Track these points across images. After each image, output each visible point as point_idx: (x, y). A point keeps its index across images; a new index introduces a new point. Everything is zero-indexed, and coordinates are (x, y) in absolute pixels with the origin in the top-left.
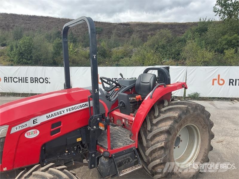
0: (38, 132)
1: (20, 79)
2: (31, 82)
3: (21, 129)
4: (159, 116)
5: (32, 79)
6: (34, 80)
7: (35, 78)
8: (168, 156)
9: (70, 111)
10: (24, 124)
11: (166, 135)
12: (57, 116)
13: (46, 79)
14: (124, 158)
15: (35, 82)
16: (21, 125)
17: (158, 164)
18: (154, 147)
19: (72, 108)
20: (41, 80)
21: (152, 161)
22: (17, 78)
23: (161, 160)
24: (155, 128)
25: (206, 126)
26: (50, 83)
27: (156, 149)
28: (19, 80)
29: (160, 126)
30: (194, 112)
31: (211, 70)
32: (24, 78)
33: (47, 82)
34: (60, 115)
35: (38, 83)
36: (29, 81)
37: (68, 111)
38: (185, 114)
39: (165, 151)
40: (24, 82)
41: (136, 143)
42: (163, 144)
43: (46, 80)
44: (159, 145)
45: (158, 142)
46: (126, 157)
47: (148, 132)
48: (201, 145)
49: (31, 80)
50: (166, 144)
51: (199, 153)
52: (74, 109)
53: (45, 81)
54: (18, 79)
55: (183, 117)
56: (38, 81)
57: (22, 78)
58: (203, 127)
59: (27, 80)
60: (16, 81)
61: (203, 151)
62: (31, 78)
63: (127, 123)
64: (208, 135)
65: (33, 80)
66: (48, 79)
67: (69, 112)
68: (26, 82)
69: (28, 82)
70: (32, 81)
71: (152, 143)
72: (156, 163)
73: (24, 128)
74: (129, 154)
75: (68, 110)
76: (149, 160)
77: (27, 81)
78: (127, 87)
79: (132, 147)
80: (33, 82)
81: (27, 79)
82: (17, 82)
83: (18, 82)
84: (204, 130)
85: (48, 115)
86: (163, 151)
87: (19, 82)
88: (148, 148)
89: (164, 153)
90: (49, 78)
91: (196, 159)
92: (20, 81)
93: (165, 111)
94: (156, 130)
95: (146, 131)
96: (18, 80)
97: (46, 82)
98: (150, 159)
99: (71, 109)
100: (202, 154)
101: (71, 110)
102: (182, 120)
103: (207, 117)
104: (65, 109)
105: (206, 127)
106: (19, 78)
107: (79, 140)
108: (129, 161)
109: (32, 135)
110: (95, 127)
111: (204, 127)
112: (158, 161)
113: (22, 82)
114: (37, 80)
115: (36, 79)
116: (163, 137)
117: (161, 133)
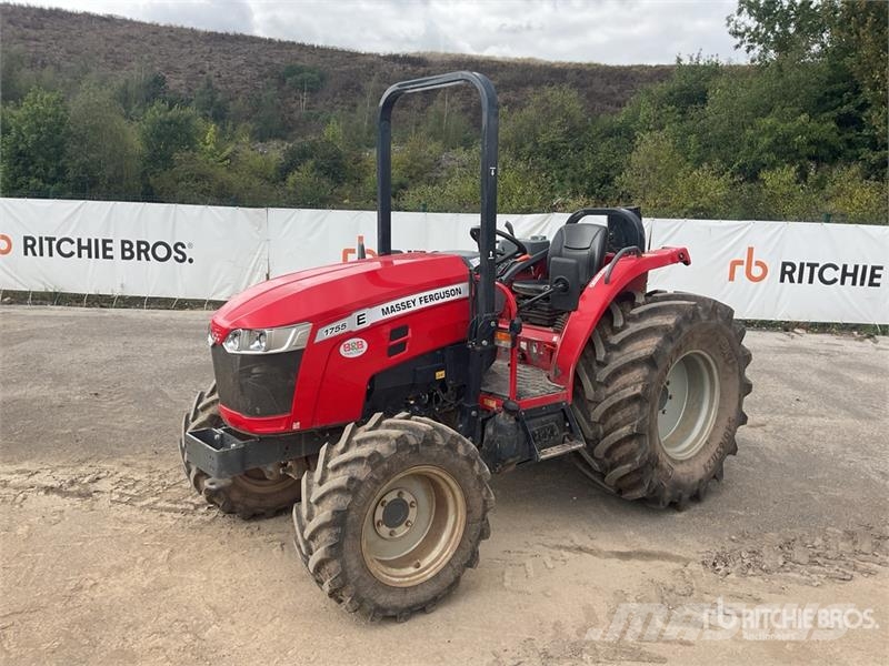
0: (365, 345)
1: (84, 243)
2: (124, 257)
3: (335, 334)
4: (624, 327)
5: (127, 246)
6: (135, 249)
7: (139, 243)
8: (648, 420)
9: (426, 302)
10: (340, 323)
11: (645, 369)
12: (402, 312)
13: (180, 248)
14: (543, 423)
15: (139, 258)
16: (334, 325)
17: (626, 437)
18: (616, 399)
19: (431, 298)
20: (161, 252)
21: (606, 434)
22: (72, 242)
23: (633, 426)
24: (616, 354)
25: (735, 359)
26: (191, 261)
27: (620, 403)
28: (80, 248)
29: (628, 349)
30: (709, 319)
31: (733, 230)
32: (96, 241)
33: (180, 257)
34: (408, 310)
35: (148, 259)
36: (116, 251)
37: (423, 303)
38: (691, 323)
39: (641, 406)
40: (97, 256)
41: (570, 391)
42: (639, 390)
43: (178, 253)
44: (630, 392)
45: (625, 386)
46: (548, 422)
47: (595, 367)
48: (720, 408)
49: (123, 250)
50: (645, 389)
51: (714, 429)
52: (434, 298)
53: (174, 253)
54: (76, 245)
55: (686, 329)
56: (150, 253)
57: (89, 241)
58: (726, 362)
59: (111, 249)
60: (66, 252)
61: (724, 422)
62: (123, 242)
63: (535, 351)
64: (737, 382)
65: (130, 250)
66: (184, 247)
67: (424, 305)
68: (105, 257)
69: (111, 257)
70: (128, 254)
71: (610, 390)
72: (620, 435)
73: (341, 332)
74: (554, 416)
75: (423, 299)
76: (598, 433)
77: (109, 253)
79: (560, 400)
80: (132, 257)
81: (108, 245)
82: (72, 254)
83: (76, 255)
84: (730, 370)
85: (384, 306)
86: (636, 407)
87: (80, 256)
88: (598, 403)
89: (641, 412)
90: (190, 245)
91: (707, 442)
92: (85, 252)
93: (641, 314)
94: (619, 359)
95: (591, 366)
96: (75, 248)
97: (176, 258)
98: (602, 431)
99: (428, 297)
100: (722, 431)
101: (429, 300)
102: (683, 334)
103: (736, 336)
104: (416, 297)
105: (734, 362)
106: (79, 240)
107: (440, 375)
108: (552, 432)
109: (354, 350)
110: (484, 342)
111: (730, 362)
112: (625, 431)
113: (90, 256)
114: (145, 252)
115: (143, 247)
116: (638, 374)
117: (634, 364)
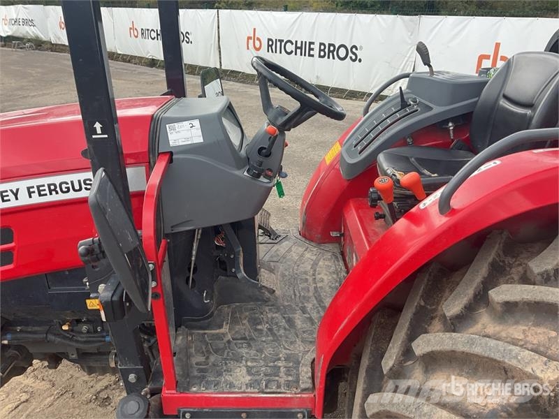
1: (299, 45)
2: (320, 56)
5: (322, 47)
6: (327, 50)
7: (330, 45)
9: (40, 195)
13: (354, 50)
15: (329, 58)
19: (52, 188)
20: (342, 52)
22: (292, 44)
26: (360, 61)
28: (297, 48)
32: (306, 42)
33: (354, 57)
34: (5, 204)
35: (334, 58)
36: (316, 52)
37: (35, 195)
40: (305, 55)
41: (319, 396)
43: (352, 53)
49: (320, 50)
52: (58, 189)
53: (350, 54)
54: (294, 45)
56: (335, 53)
59: (313, 49)
60: (289, 51)
62: (321, 44)
65: (324, 50)
66: (357, 49)
68: (310, 55)
69: (313, 56)
70: (322, 53)
75: (35, 189)
77: (312, 52)
78: (437, 110)
79: (292, 407)
80: (324, 56)
81: (312, 46)
82: (292, 52)
83: (294, 53)
87: (296, 54)
90: (361, 48)
92: (299, 51)
96: (293, 47)
97: (351, 58)
99: (46, 188)
101: (47, 192)
104: (21, 185)
106: (296, 42)
113: (301, 55)
114: (333, 52)
115: (332, 48)
